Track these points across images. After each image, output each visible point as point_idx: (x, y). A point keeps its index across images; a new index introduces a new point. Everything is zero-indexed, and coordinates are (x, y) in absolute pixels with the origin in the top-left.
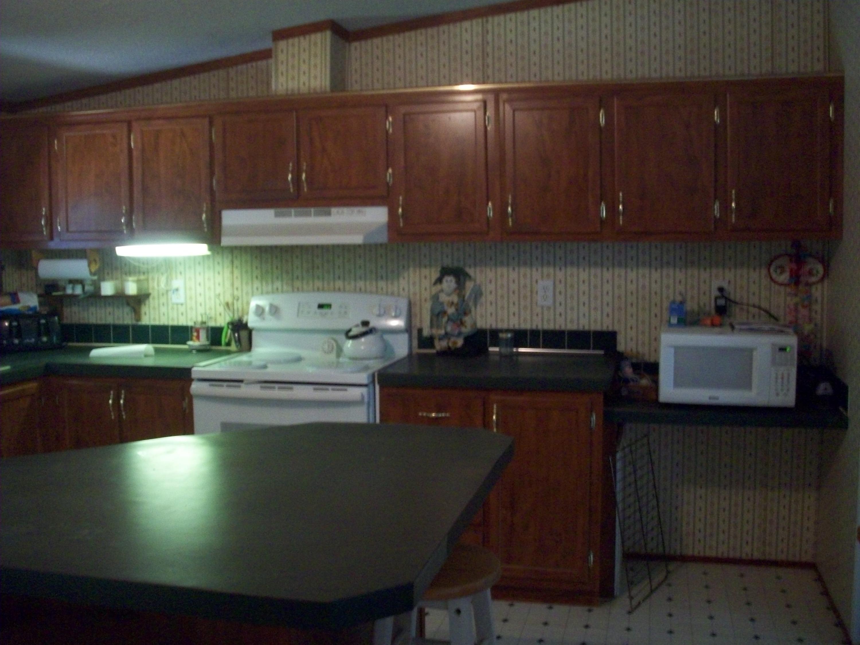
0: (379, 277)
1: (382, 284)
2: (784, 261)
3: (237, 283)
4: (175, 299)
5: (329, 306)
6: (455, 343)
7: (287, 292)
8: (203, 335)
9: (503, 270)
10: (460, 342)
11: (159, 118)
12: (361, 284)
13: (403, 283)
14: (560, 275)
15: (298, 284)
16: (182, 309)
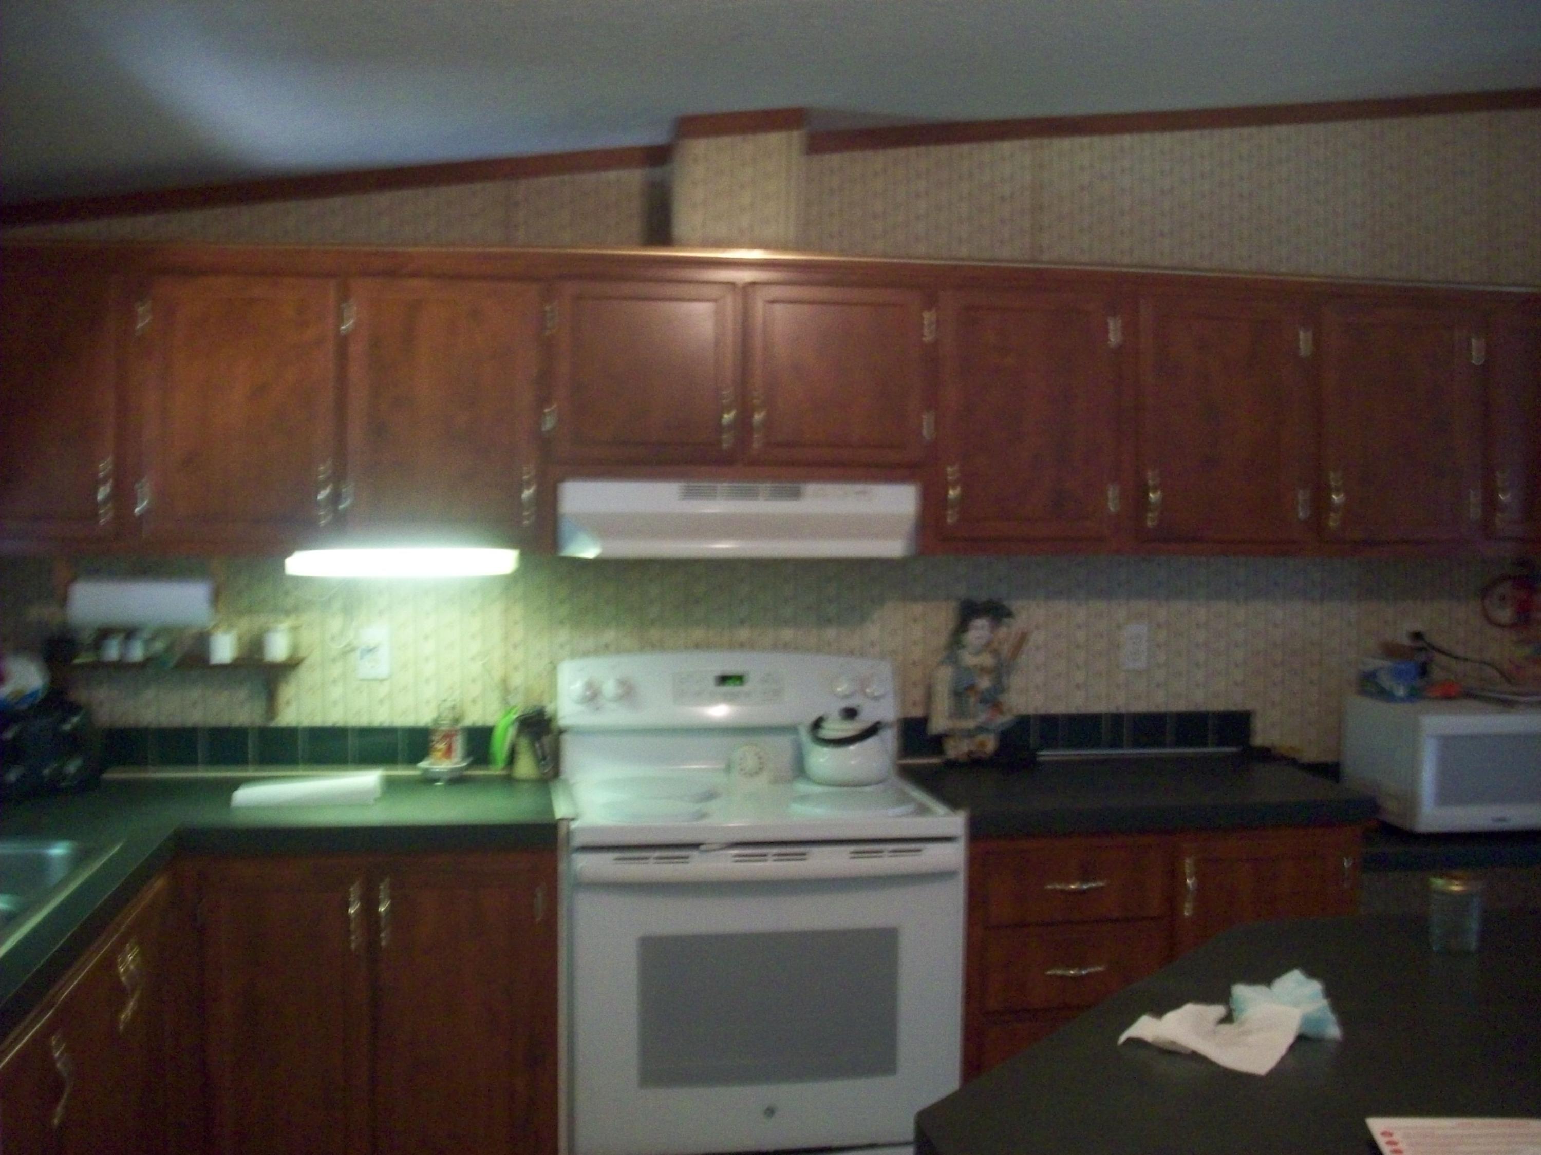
0: (825, 621)
1: (831, 633)
2: (1505, 588)
3: (518, 634)
4: (367, 668)
5: (739, 679)
6: (982, 744)
7: (628, 651)
8: (459, 744)
9: (1060, 605)
10: (991, 744)
11: (415, 275)
12: (787, 634)
13: (873, 631)
14: (1161, 613)
15: (654, 633)
16: (383, 690)
